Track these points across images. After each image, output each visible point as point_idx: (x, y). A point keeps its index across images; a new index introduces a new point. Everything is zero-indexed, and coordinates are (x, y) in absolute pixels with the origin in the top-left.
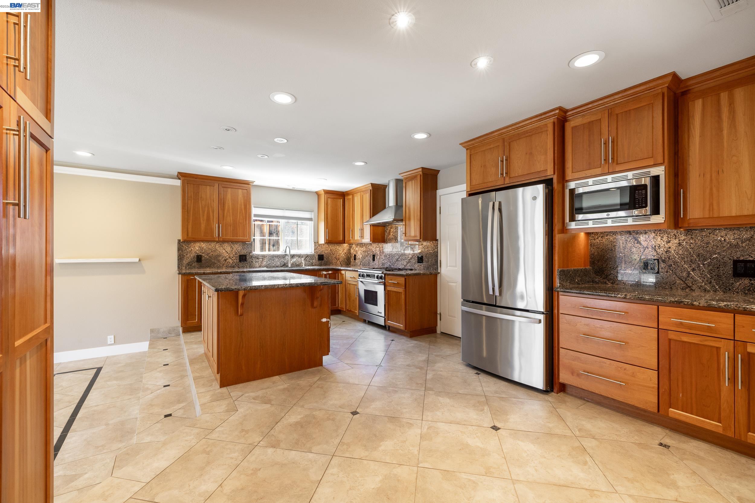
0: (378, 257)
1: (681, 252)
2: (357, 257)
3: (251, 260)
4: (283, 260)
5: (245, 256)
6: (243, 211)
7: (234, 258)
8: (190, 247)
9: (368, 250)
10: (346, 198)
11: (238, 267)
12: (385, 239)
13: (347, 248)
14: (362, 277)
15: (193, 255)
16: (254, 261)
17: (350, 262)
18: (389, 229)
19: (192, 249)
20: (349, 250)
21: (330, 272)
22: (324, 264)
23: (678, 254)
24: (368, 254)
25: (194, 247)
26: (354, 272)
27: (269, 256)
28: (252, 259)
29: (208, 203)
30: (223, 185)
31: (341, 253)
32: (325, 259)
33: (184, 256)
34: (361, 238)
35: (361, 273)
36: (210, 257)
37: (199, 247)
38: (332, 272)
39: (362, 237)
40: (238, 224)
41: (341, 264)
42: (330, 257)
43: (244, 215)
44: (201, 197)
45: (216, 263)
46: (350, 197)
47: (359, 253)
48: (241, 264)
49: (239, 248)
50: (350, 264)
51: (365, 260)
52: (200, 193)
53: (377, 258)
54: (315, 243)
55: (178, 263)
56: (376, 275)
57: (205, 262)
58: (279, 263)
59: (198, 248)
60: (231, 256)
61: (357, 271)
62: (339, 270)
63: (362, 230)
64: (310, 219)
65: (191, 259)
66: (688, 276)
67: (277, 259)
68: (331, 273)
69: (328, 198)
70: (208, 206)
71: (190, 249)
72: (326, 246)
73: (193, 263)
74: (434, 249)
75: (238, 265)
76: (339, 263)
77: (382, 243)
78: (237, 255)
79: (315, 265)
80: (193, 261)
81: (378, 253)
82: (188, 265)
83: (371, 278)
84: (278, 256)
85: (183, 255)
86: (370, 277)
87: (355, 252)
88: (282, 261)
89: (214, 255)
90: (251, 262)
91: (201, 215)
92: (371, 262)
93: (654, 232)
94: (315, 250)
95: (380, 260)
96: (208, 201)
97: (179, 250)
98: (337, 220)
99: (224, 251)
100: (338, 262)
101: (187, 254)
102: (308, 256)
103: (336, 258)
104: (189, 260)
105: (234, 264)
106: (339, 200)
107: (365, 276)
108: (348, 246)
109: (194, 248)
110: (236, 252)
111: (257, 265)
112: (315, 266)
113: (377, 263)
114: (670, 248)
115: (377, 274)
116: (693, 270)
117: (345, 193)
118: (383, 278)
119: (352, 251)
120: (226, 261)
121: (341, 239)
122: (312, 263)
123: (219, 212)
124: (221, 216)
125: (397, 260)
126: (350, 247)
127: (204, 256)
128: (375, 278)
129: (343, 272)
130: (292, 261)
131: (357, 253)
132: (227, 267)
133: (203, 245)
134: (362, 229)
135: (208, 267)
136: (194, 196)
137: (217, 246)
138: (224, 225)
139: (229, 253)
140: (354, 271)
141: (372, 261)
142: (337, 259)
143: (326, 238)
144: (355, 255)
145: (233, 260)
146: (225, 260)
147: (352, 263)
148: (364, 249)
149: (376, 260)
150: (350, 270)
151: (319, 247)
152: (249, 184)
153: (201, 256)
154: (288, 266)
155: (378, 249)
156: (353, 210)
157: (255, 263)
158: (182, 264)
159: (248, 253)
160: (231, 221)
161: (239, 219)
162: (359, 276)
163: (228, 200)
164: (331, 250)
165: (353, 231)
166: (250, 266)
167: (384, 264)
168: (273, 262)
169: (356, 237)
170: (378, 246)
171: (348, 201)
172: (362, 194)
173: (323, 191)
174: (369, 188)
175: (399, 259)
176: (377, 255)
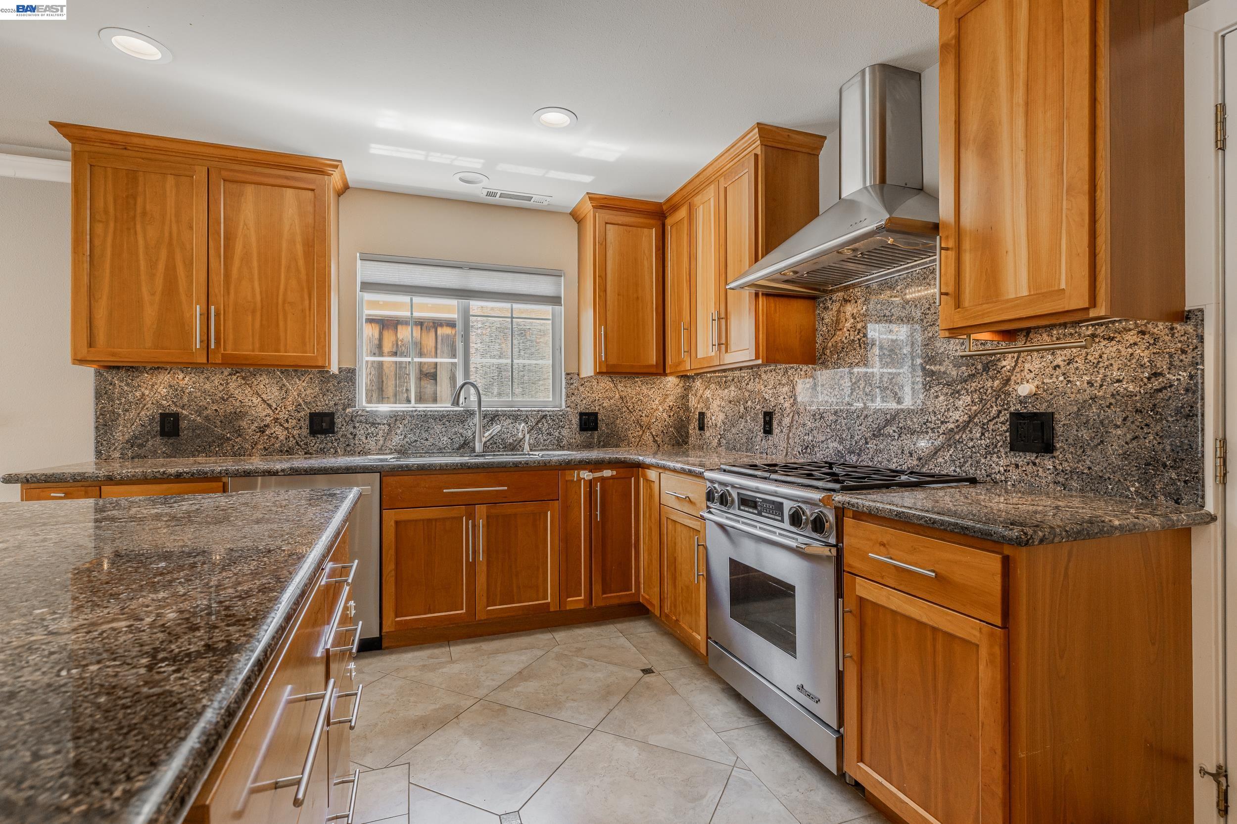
0: (787, 421)
2: (709, 421)
3: (352, 430)
4: (459, 429)
5: (331, 415)
6: (301, 263)
7: (293, 422)
8: (139, 386)
9: (747, 394)
10: (669, 221)
11: (306, 453)
12: (814, 349)
13: (675, 391)
14: (721, 503)
15: (149, 411)
16: (361, 432)
17: (687, 437)
18: (835, 307)
19: (147, 392)
20: (685, 397)
21: (607, 473)
22: (600, 442)
24: (745, 408)
25: (153, 386)
26: (689, 480)
27: (412, 415)
28: (354, 427)
29: (170, 233)
30: (224, 174)
31: (655, 407)
32: (602, 426)
33: (115, 417)
34: (719, 350)
35: (716, 485)
36: (207, 418)
37: (170, 386)
38: (615, 473)
39: (723, 344)
40: (280, 307)
41: (655, 441)
42: (618, 422)
43: (303, 276)
44: (144, 213)
45: (228, 439)
46: (682, 213)
47: (715, 406)
48: (315, 443)
49: (308, 392)
50: (686, 443)
51: (734, 430)
52: (140, 200)
53: (780, 423)
54: (568, 374)
55: (96, 439)
56: (788, 506)
57: (191, 435)
58: (445, 438)
59: (165, 390)
60: (283, 415)
61: (700, 476)
62: (639, 467)
63: (723, 321)
64: (555, 300)
65: (142, 425)
67: (438, 428)
68: (612, 477)
69: (606, 223)
70: (170, 244)
71: (138, 394)
72: (606, 383)
73: (148, 440)
75: (306, 444)
76: (651, 439)
77: (805, 368)
78: (302, 414)
79: (570, 447)
80: (148, 432)
81: (787, 405)
82: (132, 446)
83: (759, 514)
84: (443, 416)
85: (114, 412)
86: (755, 507)
87: (702, 405)
88: (456, 433)
89: (221, 412)
90: (351, 437)
91: (143, 277)
92: (759, 439)
94: (567, 396)
95: (793, 430)
96: (171, 227)
97: (98, 395)
98: (638, 298)
99: (256, 400)
100: (647, 437)
101: (127, 410)
102: (544, 417)
103: (638, 422)
104: (135, 429)
105: (292, 442)
106: (646, 231)
107: (733, 501)
108: (681, 385)
109: (151, 390)
110: (300, 405)
111: (372, 444)
112: (568, 449)
113: (783, 444)
115: (796, 505)
117: (664, 207)
118: (827, 525)
119: (693, 401)
120: (263, 432)
121: (653, 360)
122: (559, 440)
123: (211, 265)
124: (218, 279)
125: (877, 434)
126: (688, 389)
127: (186, 416)
128: (782, 516)
129: (652, 474)
130: (490, 432)
131: (708, 409)
132: (268, 452)
133: (185, 380)
134: (723, 315)
135: (199, 452)
136: (115, 210)
137: (232, 385)
138: (231, 310)
139: (274, 406)
140: (690, 473)
141: (761, 434)
142: (641, 427)
143: (600, 356)
144: (702, 415)
145: (287, 429)
146: (262, 430)
147: (692, 440)
148: (732, 392)
149: (776, 430)
150: (674, 471)
151: (582, 389)
152: (322, 172)
153: (176, 417)
154: (474, 448)
155: (786, 389)
156: (692, 257)
157: (363, 438)
158: (108, 441)
159: (340, 408)
160: (254, 296)
161: (286, 289)
162: (710, 496)
163: (245, 224)
164: (621, 398)
165: (691, 328)
166: (348, 449)
167: (813, 446)
168: (425, 435)
169: (701, 351)
170: (784, 381)
171: (674, 231)
172: (722, 183)
173: (589, 203)
174: (749, 152)
175: (890, 429)
176: (783, 412)
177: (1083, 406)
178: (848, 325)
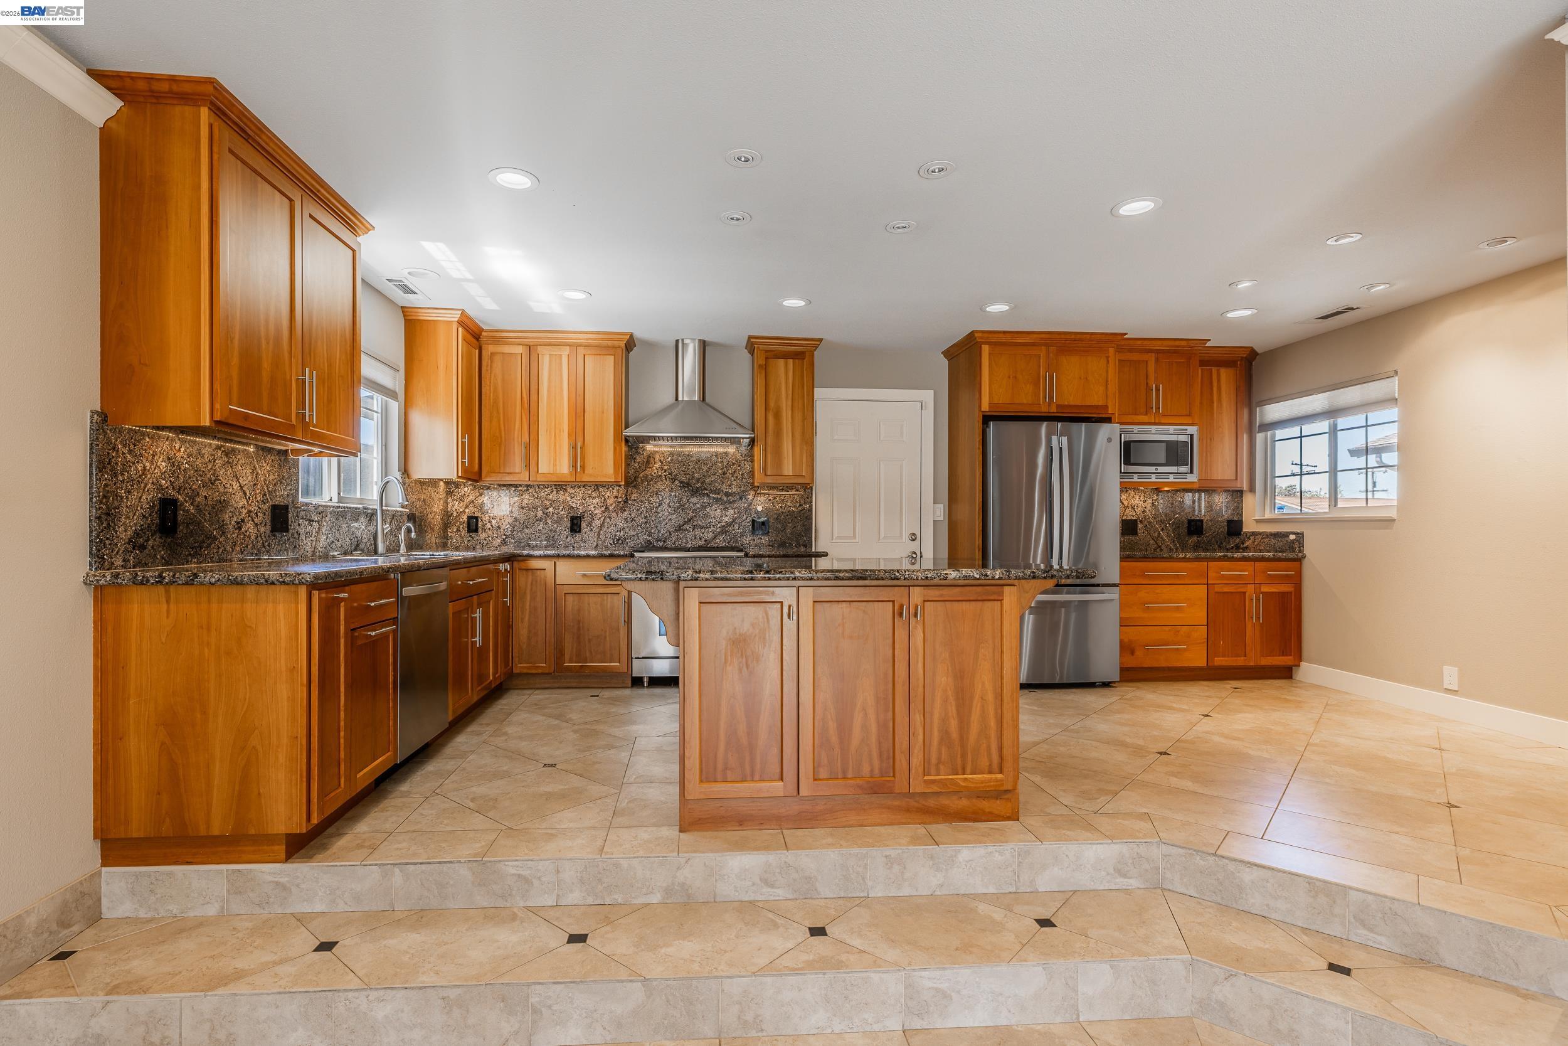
1: (1153, 513)
2: (487, 524)
3: (297, 527)
5: (285, 508)
7: (260, 517)
8: (141, 455)
9: (547, 502)
12: (628, 477)
13: (443, 496)
15: (150, 495)
16: (302, 531)
17: (447, 539)
19: (148, 466)
20: (446, 501)
23: (1151, 514)
24: (545, 514)
25: (153, 456)
27: (332, 511)
28: (299, 525)
31: (436, 510)
33: (118, 501)
34: (575, 471)
36: (198, 508)
37: (169, 459)
40: (336, 379)
42: (422, 523)
43: (348, 348)
45: (214, 538)
48: (275, 544)
49: (271, 478)
51: (527, 531)
57: (185, 531)
59: (163, 464)
60: (254, 507)
63: (579, 450)
64: (394, 394)
66: (1159, 536)
67: (344, 527)
69: (463, 339)
71: (140, 467)
72: (418, 485)
73: (148, 539)
74: (800, 505)
75: (269, 545)
78: (267, 505)
80: (149, 526)
82: (134, 548)
84: (348, 513)
85: (116, 494)
87: (474, 509)
88: (353, 534)
89: (209, 500)
90: (297, 537)
92: (563, 536)
93: (1134, 491)
95: (604, 529)
99: (235, 485)
100: (433, 539)
101: (129, 492)
103: (430, 525)
104: (137, 521)
105: (259, 543)
108: (445, 490)
109: (152, 462)
110: (265, 494)
111: (309, 547)
113: (593, 539)
114: (1145, 508)
116: (1163, 530)
117: (485, 334)
119: (455, 506)
120: (240, 528)
127: (182, 504)
129: (540, 564)
131: (484, 513)
133: (180, 450)
134: (579, 446)
135: (191, 557)
137: (217, 460)
139: (248, 494)
141: (567, 533)
142: (431, 529)
143: (463, 463)
144: (474, 519)
145: (257, 525)
147: (453, 542)
148: (526, 500)
149: (585, 530)
151: (409, 489)
153: (173, 502)
155: (596, 501)
157: (304, 540)
158: (112, 540)
159: (291, 500)
161: (339, 361)
164: (424, 500)
165: (531, 448)
166: (295, 553)
168: (338, 536)
169: (544, 468)
170: (594, 495)
171: (497, 358)
172: (581, 351)
173: (456, 316)
174: (616, 343)
175: (687, 527)
176: (592, 516)
177: (779, 515)
178: (657, 466)
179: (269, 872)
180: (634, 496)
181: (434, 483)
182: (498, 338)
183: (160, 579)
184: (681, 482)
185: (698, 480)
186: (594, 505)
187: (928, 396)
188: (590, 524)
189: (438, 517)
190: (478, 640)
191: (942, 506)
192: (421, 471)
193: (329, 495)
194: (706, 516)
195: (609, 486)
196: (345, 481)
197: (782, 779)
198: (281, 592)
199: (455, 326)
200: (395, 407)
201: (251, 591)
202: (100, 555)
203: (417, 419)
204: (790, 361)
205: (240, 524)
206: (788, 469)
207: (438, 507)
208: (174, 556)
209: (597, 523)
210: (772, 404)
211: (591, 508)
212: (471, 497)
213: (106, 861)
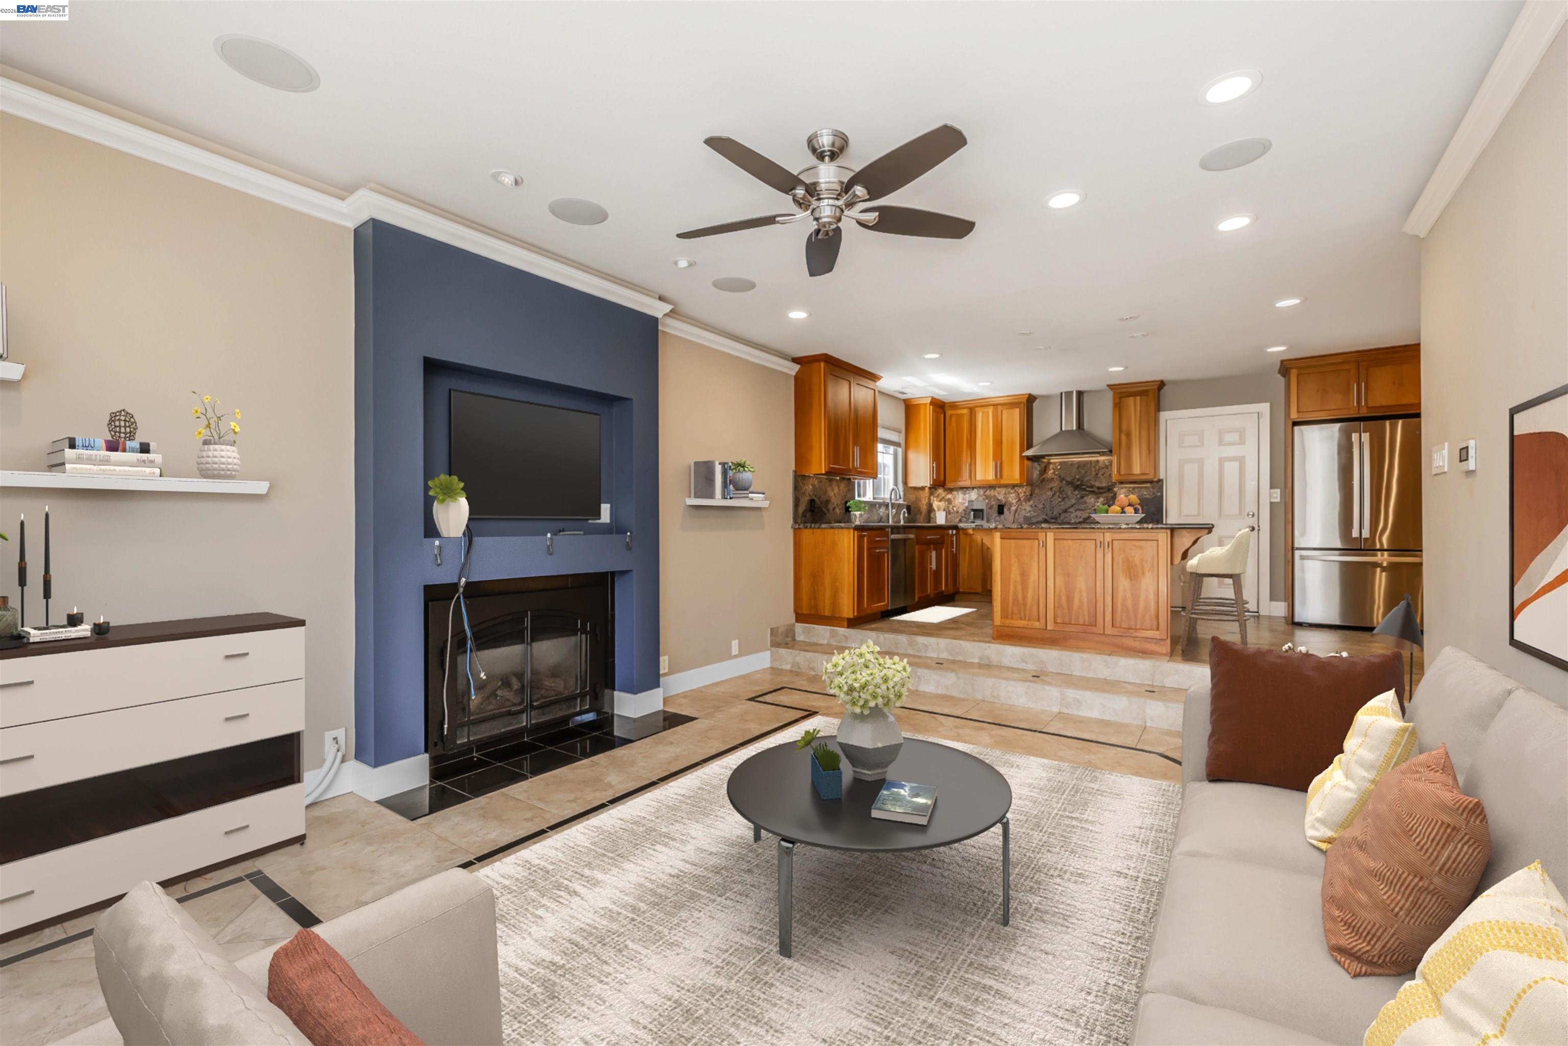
7: (841, 506)
10: (949, 412)
15: (807, 498)
33: (799, 500)
36: (821, 503)
45: (826, 514)
46: (963, 411)
49: (845, 490)
57: (817, 511)
59: (811, 487)
60: (839, 502)
64: (899, 445)
65: (806, 505)
71: (805, 488)
73: (807, 513)
78: (843, 502)
80: (807, 509)
81: (1014, 502)
82: (803, 516)
89: (824, 499)
97: (795, 489)
99: (833, 493)
101: (802, 497)
104: (804, 507)
105: (841, 516)
106: (941, 415)
109: (808, 486)
110: (843, 497)
117: (946, 404)
120: (834, 510)
133: (816, 482)
137: (826, 485)
139: (837, 497)
143: (934, 477)
145: (840, 509)
149: (1006, 512)
153: (814, 500)
155: (1013, 495)
156: (972, 434)
165: (972, 466)
169: (979, 477)
170: (1012, 491)
171: (954, 419)
172: (1000, 408)
173: (929, 400)
174: (1021, 400)
175: (1071, 510)
176: (1011, 505)
178: (1051, 472)
179: (842, 631)
180: (1036, 491)
181: (923, 488)
182: (954, 405)
183: (811, 527)
184: (1067, 481)
185: (1078, 480)
186: (1012, 498)
187: (1265, 407)
188: (1009, 509)
189: (925, 507)
190: (934, 567)
191: (1278, 491)
192: (912, 483)
193: (869, 497)
194: (1085, 503)
195: (1020, 486)
196: (876, 490)
197: (1039, 621)
198: (845, 531)
199: (928, 405)
200: (900, 451)
201: (836, 531)
202: (795, 521)
203: (912, 455)
204: (1138, 398)
205: (834, 508)
206: (1137, 470)
207: (924, 502)
208: (814, 521)
209: (1013, 508)
210: (1124, 427)
211: (1010, 499)
212: (943, 495)
213: (797, 621)
